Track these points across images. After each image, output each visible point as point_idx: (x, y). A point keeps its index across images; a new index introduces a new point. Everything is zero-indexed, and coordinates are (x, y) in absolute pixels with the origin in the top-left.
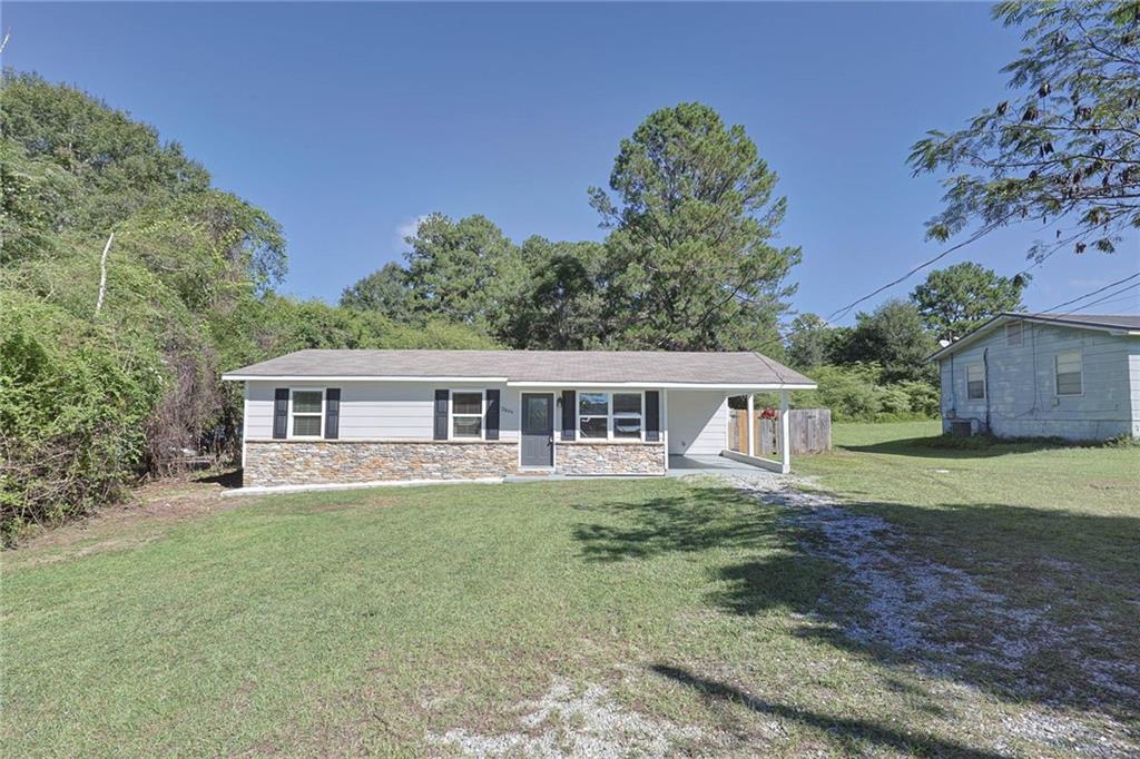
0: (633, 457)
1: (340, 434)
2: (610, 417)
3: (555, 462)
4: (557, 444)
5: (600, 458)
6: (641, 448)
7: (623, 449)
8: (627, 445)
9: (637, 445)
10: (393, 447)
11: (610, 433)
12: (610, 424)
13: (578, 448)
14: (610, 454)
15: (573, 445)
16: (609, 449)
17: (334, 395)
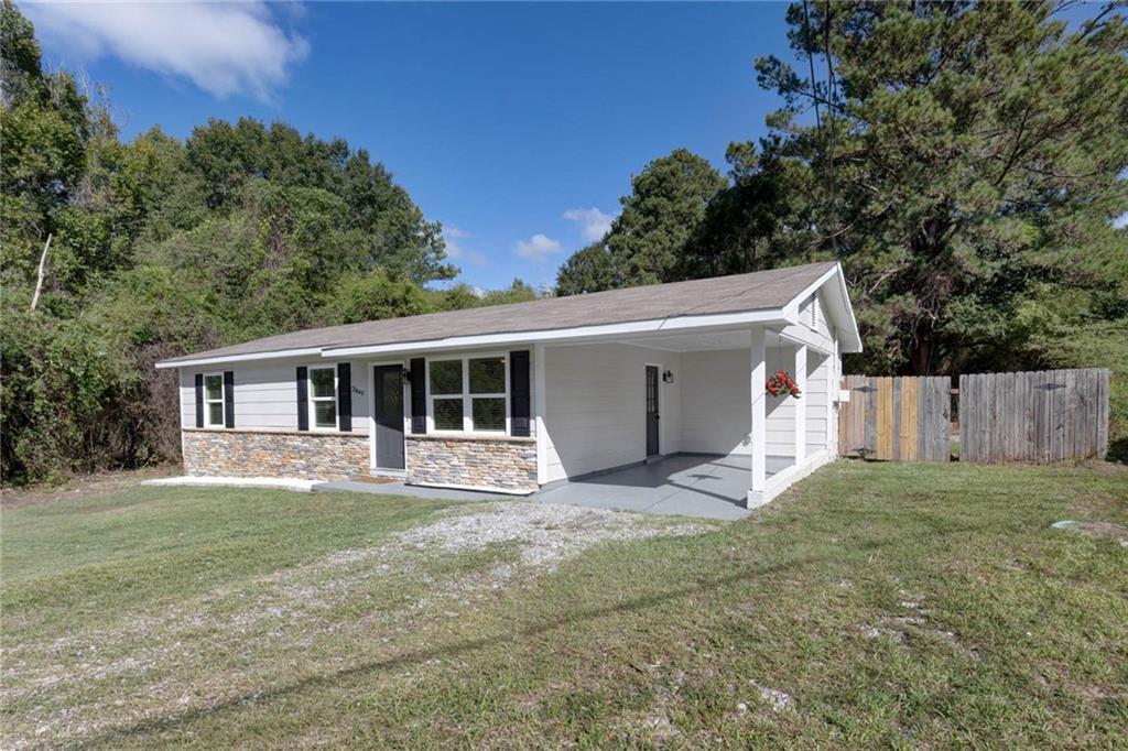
0: (495, 461)
1: (236, 423)
2: (467, 398)
3: (407, 464)
4: (408, 438)
5: (455, 462)
6: (505, 446)
7: (482, 447)
8: (486, 441)
9: (499, 442)
10: (269, 437)
11: (468, 422)
12: (468, 407)
13: (430, 444)
14: (468, 456)
15: (423, 440)
16: (465, 448)
17: (229, 379)
